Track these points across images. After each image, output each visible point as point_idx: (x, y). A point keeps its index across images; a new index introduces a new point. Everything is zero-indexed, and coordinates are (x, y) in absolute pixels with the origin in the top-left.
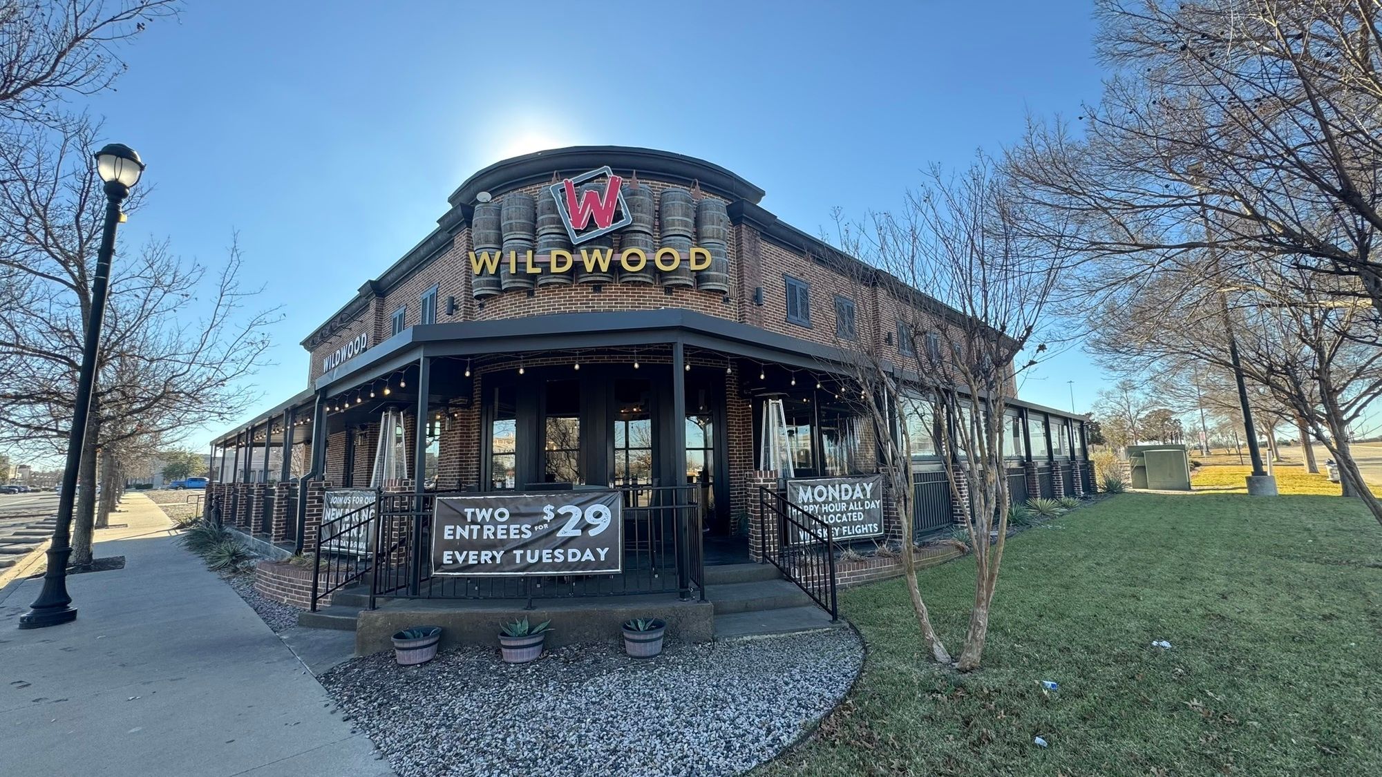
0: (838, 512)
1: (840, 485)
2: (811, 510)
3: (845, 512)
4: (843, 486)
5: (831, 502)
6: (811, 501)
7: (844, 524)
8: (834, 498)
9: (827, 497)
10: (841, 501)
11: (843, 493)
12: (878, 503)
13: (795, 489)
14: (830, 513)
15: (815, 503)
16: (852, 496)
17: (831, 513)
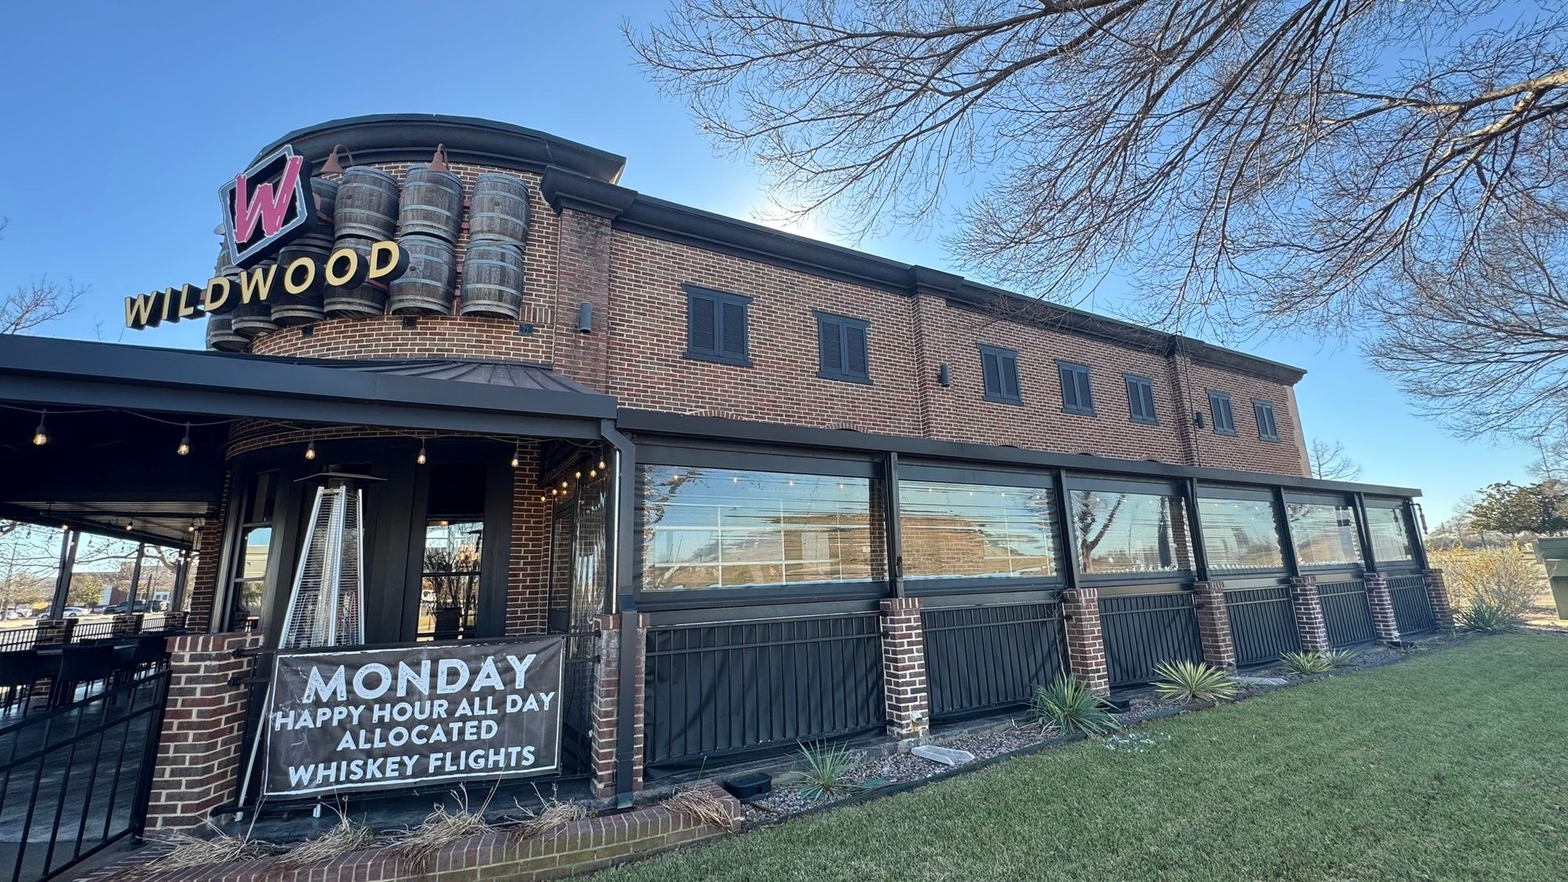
0: (421, 722)
1: (435, 662)
2: (336, 718)
3: (440, 720)
4: (444, 665)
5: (402, 699)
6: (342, 696)
7: (437, 747)
8: (411, 689)
9: (393, 688)
10: (433, 696)
11: (442, 679)
12: (547, 699)
13: (297, 673)
14: (394, 724)
15: (353, 700)
16: (470, 684)
17: (399, 724)
